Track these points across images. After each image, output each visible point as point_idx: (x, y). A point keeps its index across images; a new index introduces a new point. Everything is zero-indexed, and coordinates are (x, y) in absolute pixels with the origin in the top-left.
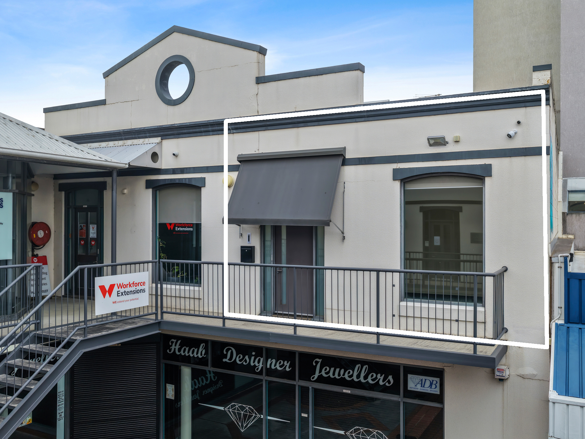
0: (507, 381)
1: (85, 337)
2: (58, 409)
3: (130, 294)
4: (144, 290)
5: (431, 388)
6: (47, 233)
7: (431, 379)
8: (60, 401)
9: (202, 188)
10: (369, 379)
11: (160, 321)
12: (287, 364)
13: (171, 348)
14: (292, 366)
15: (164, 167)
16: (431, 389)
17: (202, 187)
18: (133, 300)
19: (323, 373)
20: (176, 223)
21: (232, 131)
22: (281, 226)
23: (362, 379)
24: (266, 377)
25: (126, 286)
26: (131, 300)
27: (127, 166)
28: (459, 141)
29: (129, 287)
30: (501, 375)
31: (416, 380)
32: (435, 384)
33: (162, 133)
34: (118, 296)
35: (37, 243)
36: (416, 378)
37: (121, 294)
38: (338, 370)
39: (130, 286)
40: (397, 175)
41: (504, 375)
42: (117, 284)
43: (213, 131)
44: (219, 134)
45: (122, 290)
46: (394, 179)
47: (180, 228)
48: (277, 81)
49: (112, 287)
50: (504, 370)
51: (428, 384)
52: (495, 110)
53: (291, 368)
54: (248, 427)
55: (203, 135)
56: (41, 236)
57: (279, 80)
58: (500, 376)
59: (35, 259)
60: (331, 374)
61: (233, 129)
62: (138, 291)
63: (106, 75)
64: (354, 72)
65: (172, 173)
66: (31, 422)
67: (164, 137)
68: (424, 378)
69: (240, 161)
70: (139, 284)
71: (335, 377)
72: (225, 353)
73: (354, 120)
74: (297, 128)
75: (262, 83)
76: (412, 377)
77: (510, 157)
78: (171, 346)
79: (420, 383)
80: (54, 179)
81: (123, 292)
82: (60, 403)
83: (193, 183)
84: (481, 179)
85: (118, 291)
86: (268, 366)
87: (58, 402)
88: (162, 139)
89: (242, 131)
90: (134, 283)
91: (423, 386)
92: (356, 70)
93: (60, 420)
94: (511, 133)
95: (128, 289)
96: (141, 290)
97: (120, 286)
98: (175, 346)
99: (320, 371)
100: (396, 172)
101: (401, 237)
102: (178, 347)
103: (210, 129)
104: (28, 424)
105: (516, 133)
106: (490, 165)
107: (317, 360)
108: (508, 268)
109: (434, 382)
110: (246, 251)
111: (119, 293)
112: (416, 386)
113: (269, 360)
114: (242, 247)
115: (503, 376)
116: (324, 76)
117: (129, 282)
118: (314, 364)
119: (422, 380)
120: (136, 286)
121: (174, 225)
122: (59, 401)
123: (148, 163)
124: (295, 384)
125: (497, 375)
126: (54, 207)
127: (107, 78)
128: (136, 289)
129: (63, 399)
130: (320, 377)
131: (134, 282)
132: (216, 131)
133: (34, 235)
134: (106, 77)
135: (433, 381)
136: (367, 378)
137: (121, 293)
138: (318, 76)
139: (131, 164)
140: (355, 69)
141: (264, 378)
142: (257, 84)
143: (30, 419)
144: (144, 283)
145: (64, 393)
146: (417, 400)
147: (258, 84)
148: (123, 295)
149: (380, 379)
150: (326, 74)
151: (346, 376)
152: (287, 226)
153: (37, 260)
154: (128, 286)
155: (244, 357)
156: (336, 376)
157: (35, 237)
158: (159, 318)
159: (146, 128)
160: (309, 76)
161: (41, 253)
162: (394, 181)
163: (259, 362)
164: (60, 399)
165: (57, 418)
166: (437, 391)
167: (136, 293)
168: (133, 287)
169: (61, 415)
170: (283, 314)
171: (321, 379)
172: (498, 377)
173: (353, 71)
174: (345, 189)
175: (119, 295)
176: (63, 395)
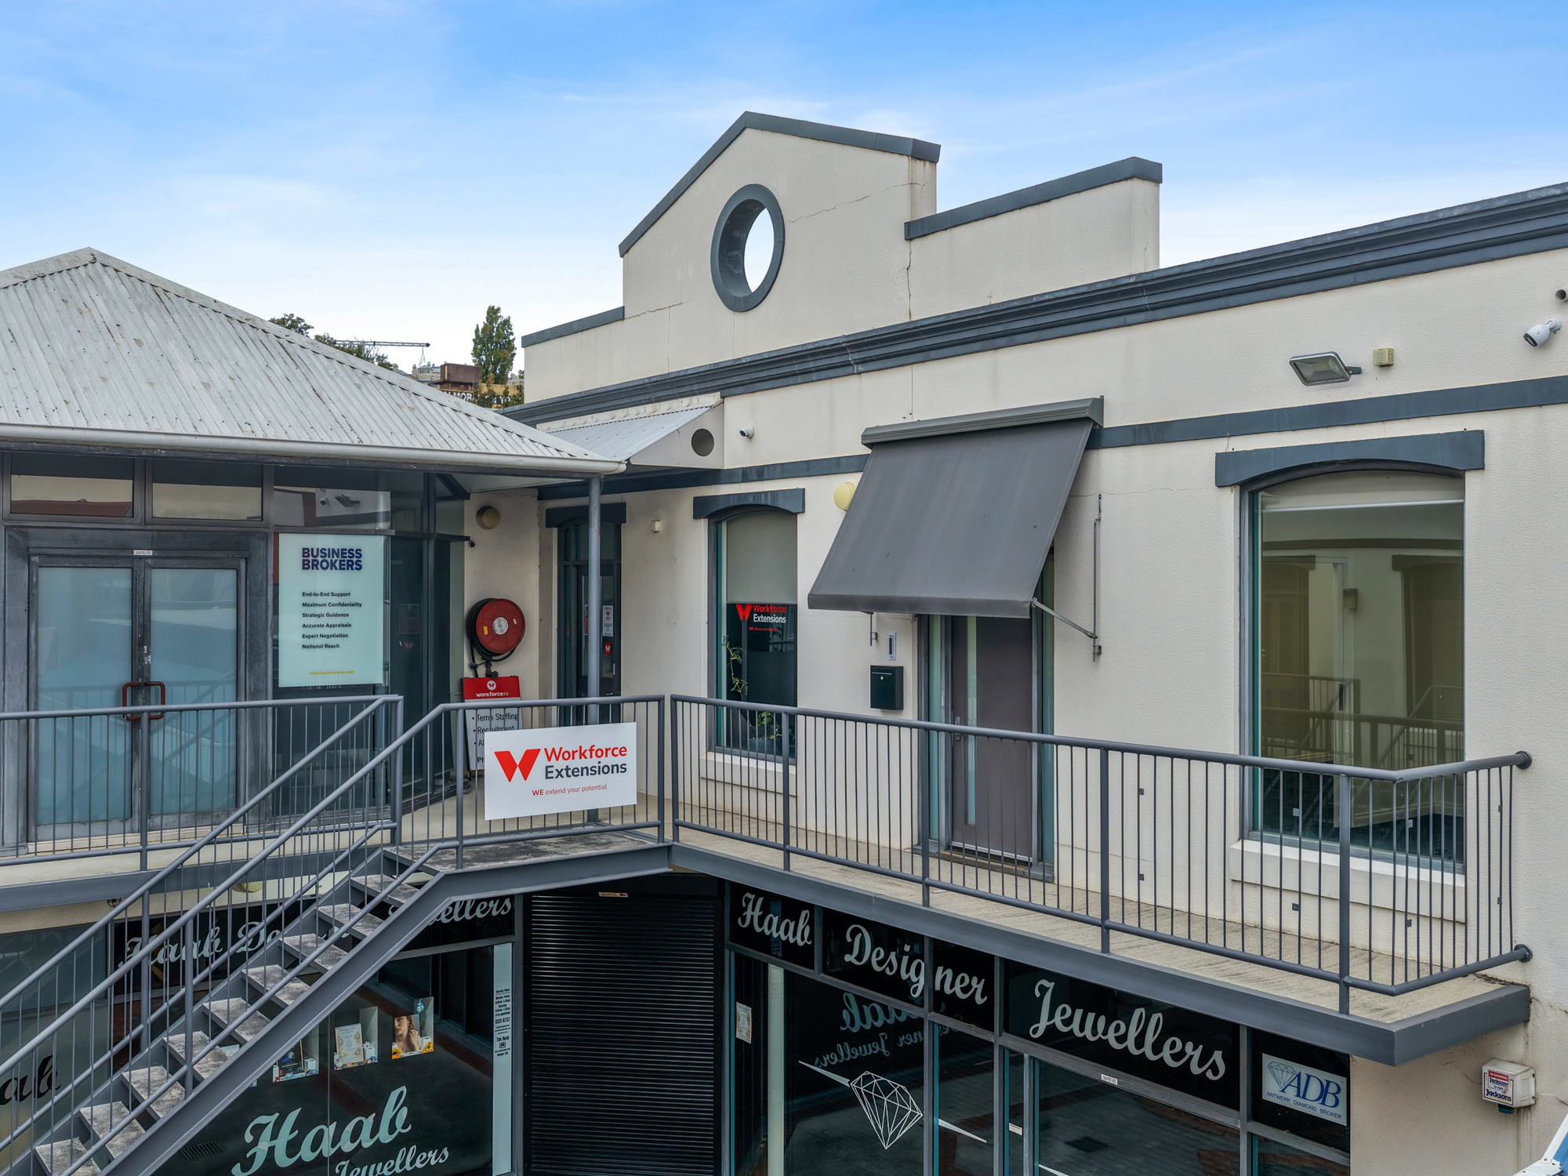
0: (1529, 1114)
1: (457, 868)
2: (495, 1029)
3: (582, 775)
4: (623, 766)
5: (1323, 1103)
6: (515, 623)
7: (1324, 1076)
8: (500, 1012)
9: (798, 516)
10: (1166, 1054)
11: (670, 843)
12: (978, 986)
13: (746, 916)
14: (988, 991)
15: (728, 465)
16: (1323, 1107)
17: (799, 513)
18: (590, 788)
19: (1058, 1020)
20: (755, 605)
21: (855, 367)
22: (967, 617)
23: (1148, 1050)
24: (933, 1013)
25: (571, 755)
26: (584, 789)
27: (623, 467)
28: (1392, 365)
29: (580, 758)
30: (1499, 1092)
31: (1285, 1074)
32: (1333, 1094)
33: (720, 382)
34: (547, 778)
35: (492, 646)
36: (1283, 1067)
37: (555, 774)
38: (1091, 1017)
39: (582, 755)
40: (1226, 470)
41: (1509, 1094)
42: (546, 750)
43: (818, 370)
44: (831, 378)
45: (560, 764)
46: (1220, 484)
47: (762, 617)
48: (950, 228)
49: (531, 756)
50: (1510, 1078)
51: (1314, 1090)
52: (1493, 260)
53: (986, 998)
54: (897, 1138)
55: (800, 382)
56: (502, 630)
57: (954, 227)
58: (1497, 1095)
59: (491, 682)
60: (1075, 1026)
61: (857, 364)
62: (606, 770)
63: (625, 248)
64: (1124, 183)
65: (741, 480)
66: (432, 1049)
67: (726, 392)
68: (1305, 1070)
69: (870, 445)
70: (610, 752)
71: (1085, 1036)
72: (849, 939)
73: (1120, 320)
74: (992, 351)
75: (918, 237)
76: (1273, 1064)
77: (1540, 406)
78: (746, 909)
79: (1295, 1083)
80: (539, 499)
81: (562, 770)
82: (502, 1017)
83: (781, 504)
84: (1453, 476)
85: (547, 767)
86: (938, 987)
87: (495, 1013)
88: (723, 397)
89: (875, 367)
90: (595, 748)
91: (1302, 1094)
92: (1126, 179)
93: (502, 1054)
94: (1538, 330)
95: (577, 763)
96: (613, 766)
97: (552, 754)
98: (753, 910)
99: (1051, 1016)
100: (1224, 462)
101: (1242, 652)
102: (757, 913)
103: (811, 365)
104: (425, 1052)
105: (1554, 330)
106: (1481, 434)
107: (1044, 982)
108: (1533, 758)
109: (1333, 1089)
110: (882, 678)
111: (552, 772)
112: (1283, 1091)
113: (940, 969)
114: (873, 668)
115: (1505, 1097)
116: (1054, 203)
117: (581, 747)
118: (1038, 994)
119: (1299, 1076)
120: (598, 757)
121: (751, 607)
122: (498, 1010)
123: (687, 458)
124: (993, 1041)
125: (1488, 1093)
126: (538, 564)
127: (626, 256)
128: (599, 763)
129: (509, 1009)
130: (1051, 1030)
131: (594, 746)
132: (824, 370)
133: (485, 628)
134: (625, 253)
135: (1328, 1082)
136: (1161, 1051)
137: (557, 770)
138: (1041, 205)
139: (633, 462)
140: (1124, 176)
141: (930, 1016)
142: (908, 241)
143: (430, 1043)
144: (623, 751)
145: (510, 994)
146: (1285, 1132)
147: (911, 240)
148: (562, 777)
149: (1191, 1057)
150: (1058, 198)
151: (1111, 1037)
152: (978, 618)
153: (495, 686)
154: (577, 755)
155: (887, 955)
156: (1088, 1033)
157: (486, 632)
158: (668, 836)
159: (689, 372)
160: (1020, 209)
161: (504, 669)
162: (1221, 489)
163: (917, 974)
164: (500, 1006)
165: (494, 1050)
166: (1340, 1116)
167: (599, 773)
168: (591, 757)
169: (503, 1045)
170: (964, 851)
171: (1052, 1038)
172: (1493, 1097)
173: (1121, 183)
174: (1102, 514)
175: (550, 775)
176: (508, 999)
